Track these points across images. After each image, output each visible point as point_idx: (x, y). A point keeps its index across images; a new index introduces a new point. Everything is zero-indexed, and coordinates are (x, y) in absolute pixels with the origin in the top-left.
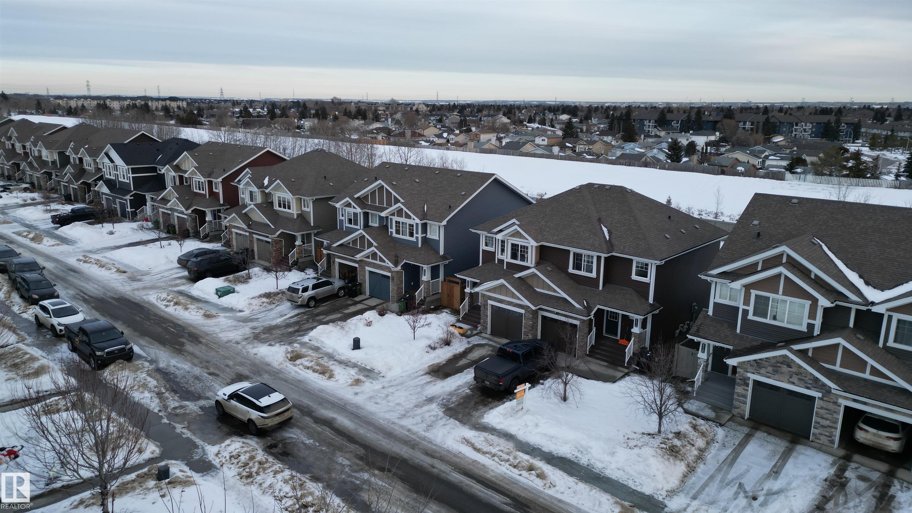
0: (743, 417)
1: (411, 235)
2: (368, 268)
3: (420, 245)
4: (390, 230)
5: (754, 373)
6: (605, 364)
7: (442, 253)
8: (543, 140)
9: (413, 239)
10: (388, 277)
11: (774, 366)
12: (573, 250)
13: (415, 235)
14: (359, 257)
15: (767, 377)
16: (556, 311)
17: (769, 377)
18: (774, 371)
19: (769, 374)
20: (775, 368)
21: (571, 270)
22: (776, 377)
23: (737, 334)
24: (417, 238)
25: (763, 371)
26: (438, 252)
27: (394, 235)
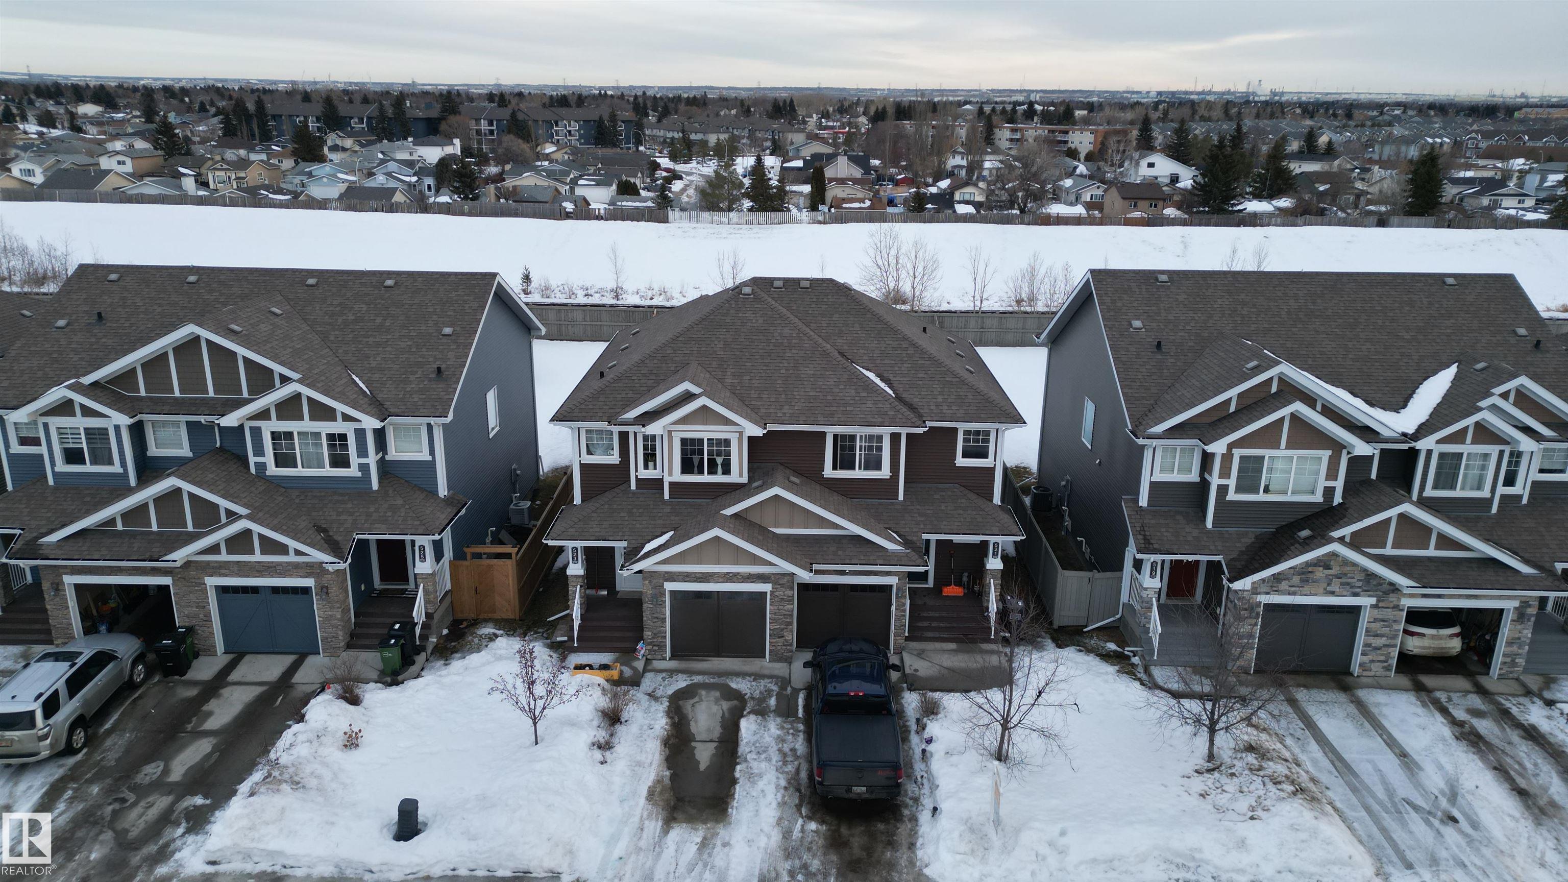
0: (1247, 673)
1: (340, 461)
2: (211, 582)
3: (375, 485)
4: (252, 460)
5: (1268, 593)
6: (952, 646)
7: (443, 491)
8: (119, 163)
9: (353, 471)
10: (306, 590)
11: (1303, 573)
12: (831, 431)
13: (354, 460)
14: (180, 556)
15: (1289, 594)
16: (847, 568)
17: (1294, 594)
18: (1302, 581)
19: (1293, 589)
20: (1303, 576)
21: (829, 472)
22: (1306, 589)
23: (1209, 531)
24: (364, 468)
25: (1284, 585)
26: (435, 492)
27: (272, 470)
